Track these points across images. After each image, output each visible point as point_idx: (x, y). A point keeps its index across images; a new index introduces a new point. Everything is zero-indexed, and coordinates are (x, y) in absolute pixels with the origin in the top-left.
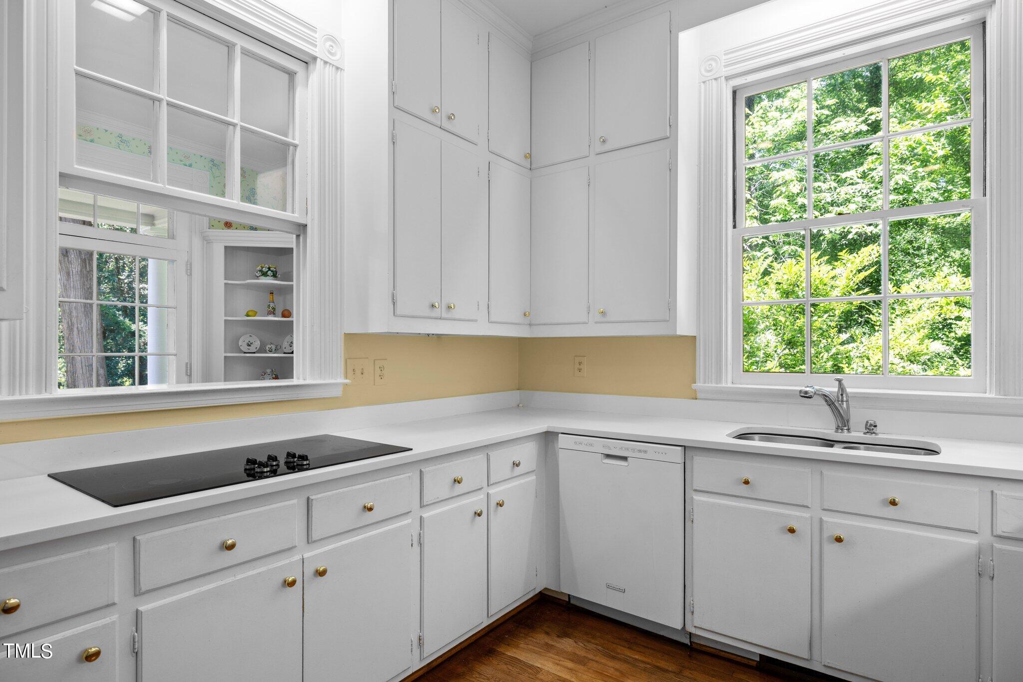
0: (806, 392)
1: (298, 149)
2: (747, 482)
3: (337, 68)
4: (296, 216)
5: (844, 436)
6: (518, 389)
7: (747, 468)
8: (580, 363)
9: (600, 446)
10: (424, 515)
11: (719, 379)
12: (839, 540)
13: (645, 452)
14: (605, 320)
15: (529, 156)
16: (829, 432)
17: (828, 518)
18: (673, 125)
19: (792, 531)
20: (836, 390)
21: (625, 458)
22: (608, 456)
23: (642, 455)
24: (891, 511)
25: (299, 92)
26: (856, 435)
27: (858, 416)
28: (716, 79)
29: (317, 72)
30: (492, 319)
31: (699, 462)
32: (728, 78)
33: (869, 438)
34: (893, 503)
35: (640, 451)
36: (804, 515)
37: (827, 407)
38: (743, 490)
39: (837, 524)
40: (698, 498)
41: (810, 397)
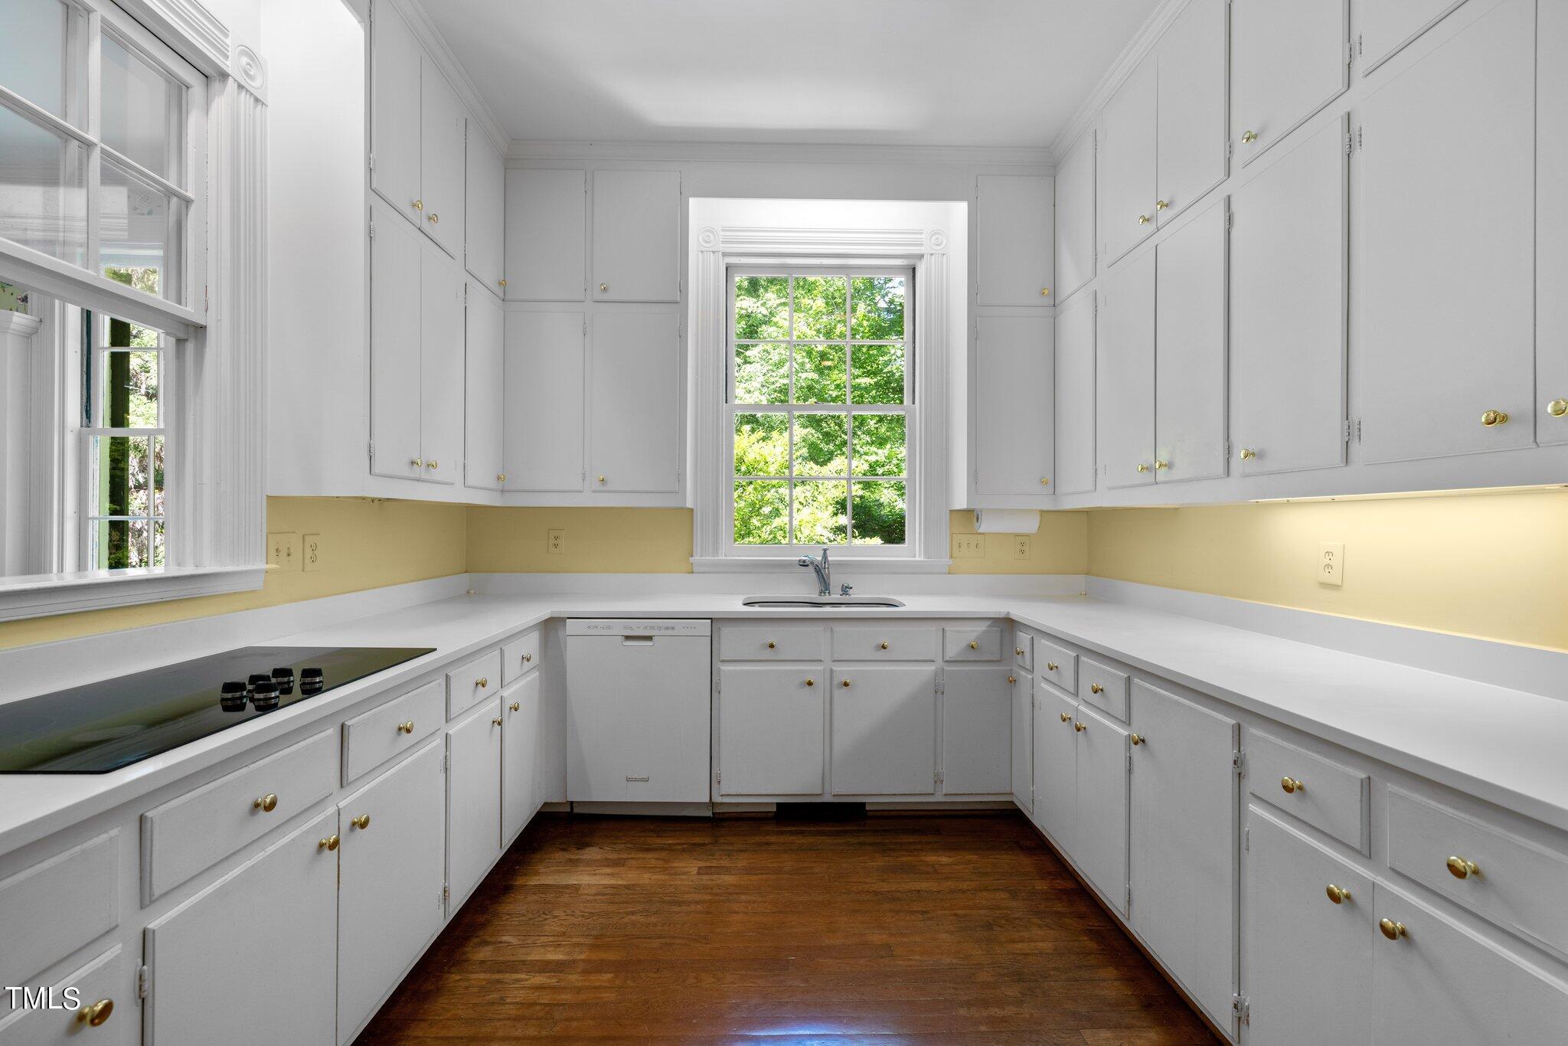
0: (804, 561)
1: (193, 209)
2: (772, 646)
3: (257, 100)
4: (189, 311)
5: (825, 599)
6: (466, 572)
7: (770, 634)
8: (556, 538)
9: (620, 628)
10: (451, 732)
11: (716, 552)
12: (846, 684)
13: (673, 628)
14: (606, 489)
15: (502, 283)
16: (815, 597)
17: (837, 668)
18: (683, 289)
19: (810, 684)
20: (820, 559)
21: (649, 638)
22: (628, 638)
23: (670, 632)
24: (882, 655)
25: (193, 120)
26: (836, 597)
27: (836, 580)
28: (713, 252)
30: (469, 482)
31: (727, 632)
32: (725, 255)
33: (845, 599)
34: (884, 647)
35: (667, 628)
36: (819, 668)
37: (815, 575)
38: (768, 654)
39: (843, 671)
40: (726, 668)
41: (807, 566)
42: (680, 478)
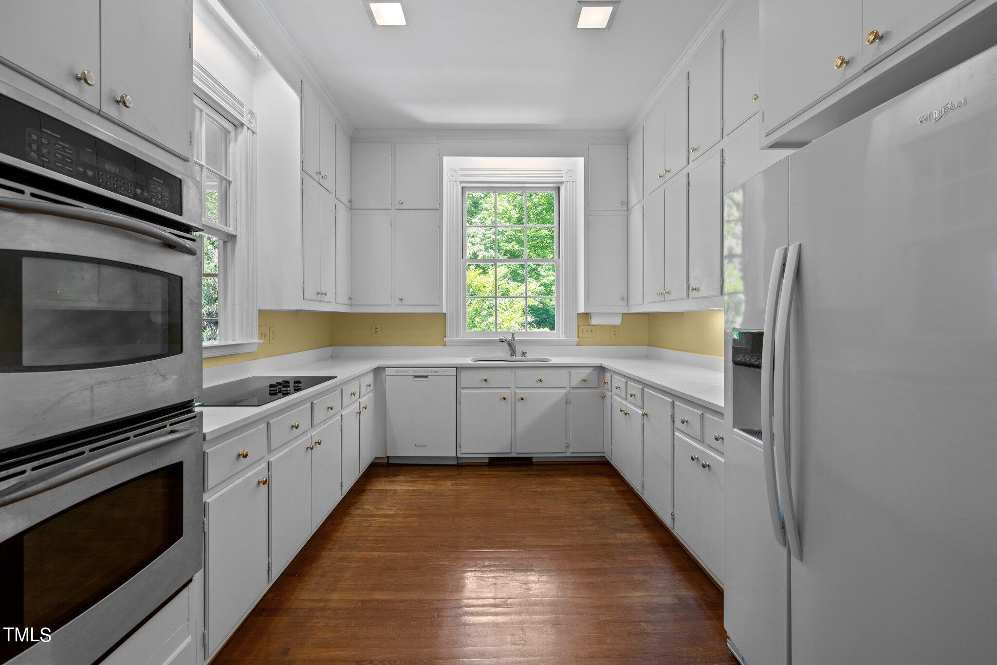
0: (502, 339)
1: (232, 185)
2: (486, 380)
3: (253, 132)
4: (230, 230)
5: (514, 358)
6: (330, 346)
7: (485, 374)
8: (376, 328)
9: (412, 372)
10: (343, 414)
11: (457, 336)
12: (522, 399)
13: (438, 372)
14: (402, 303)
15: (350, 201)
16: (508, 357)
17: (518, 391)
18: (441, 203)
19: (504, 399)
20: (510, 338)
21: (426, 377)
22: (416, 377)
23: (436, 374)
24: (540, 384)
25: (232, 145)
26: (519, 357)
27: (519, 349)
28: (455, 181)
29: (244, 134)
30: (338, 301)
31: (464, 374)
32: (461, 182)
33: (523, 358)
34: (541, 381)
35: (435, 372)
36: (509, 391)
37: (508, 347)
38: (484, 384)
39: (521, 393)
40: (463, 391)
41: (504, 342)
42: (440, 298)
